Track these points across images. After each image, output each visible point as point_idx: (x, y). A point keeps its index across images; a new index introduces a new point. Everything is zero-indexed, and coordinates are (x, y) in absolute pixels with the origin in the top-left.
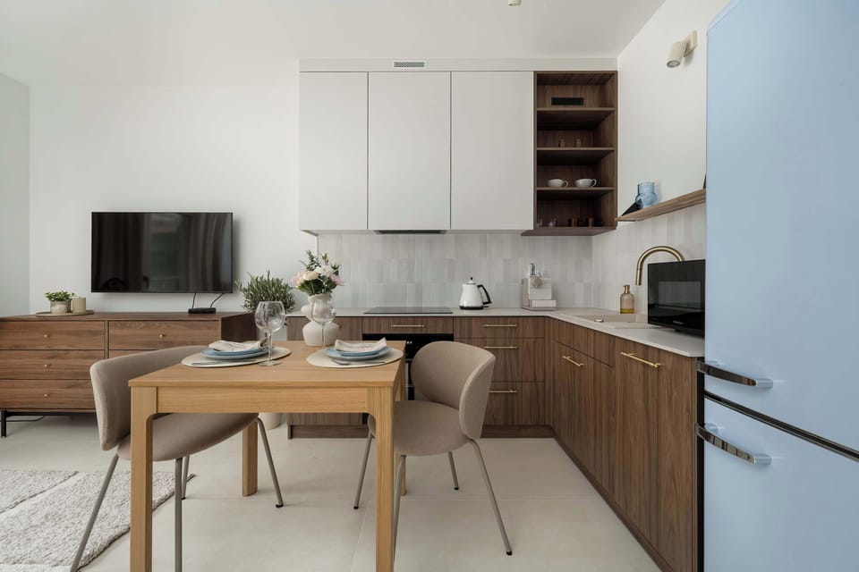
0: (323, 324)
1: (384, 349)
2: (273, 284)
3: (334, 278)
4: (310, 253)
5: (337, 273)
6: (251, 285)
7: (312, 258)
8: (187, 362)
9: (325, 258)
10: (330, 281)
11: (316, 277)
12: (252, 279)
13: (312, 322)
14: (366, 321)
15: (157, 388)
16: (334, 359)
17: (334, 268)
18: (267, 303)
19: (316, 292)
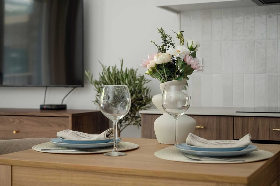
0: (176, 116)
1: (246, 146)
2: (127, 76)
3: (190, 61)
4: (162, 32)
5: (194, 55)
6: (103, 78)
7: (164, 37)
8: (37, 148)
9: (180, 36)
10: (185, 64)
11: (169, 60)
12: (104, 69)
13: (165, 115)
14: (239, 121)
15: (12, 166)
16: (185, 154)
17: (191, 49)
18: (111, 87)
19: (170, 78)
